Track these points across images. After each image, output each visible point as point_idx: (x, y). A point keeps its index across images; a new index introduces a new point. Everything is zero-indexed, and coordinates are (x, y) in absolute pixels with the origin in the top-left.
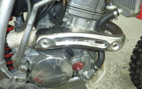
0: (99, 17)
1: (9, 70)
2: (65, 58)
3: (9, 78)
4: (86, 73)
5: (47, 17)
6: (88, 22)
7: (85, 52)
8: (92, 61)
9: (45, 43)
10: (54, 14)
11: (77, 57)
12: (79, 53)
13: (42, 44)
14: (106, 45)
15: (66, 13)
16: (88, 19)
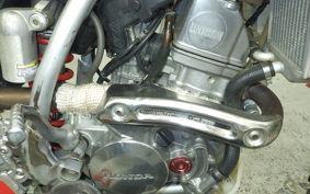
0: (235, 73)
1: (53, 150)
2: (154, 145)
3: (50, 165)
4: (197, 182)
5: (134, 62)
6: (212, 81)
7: (198, 139)
8: (211, 159)
9: (118, 113)
10: (147, 59)
11: (182, 147)
12: (187, 139)
13: (114, 114)
14: (234, 134)
15: (169, 58)
16: (212, 75)
